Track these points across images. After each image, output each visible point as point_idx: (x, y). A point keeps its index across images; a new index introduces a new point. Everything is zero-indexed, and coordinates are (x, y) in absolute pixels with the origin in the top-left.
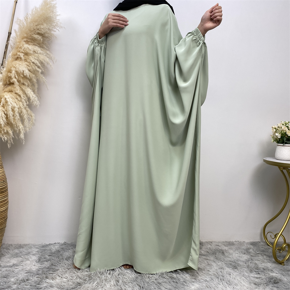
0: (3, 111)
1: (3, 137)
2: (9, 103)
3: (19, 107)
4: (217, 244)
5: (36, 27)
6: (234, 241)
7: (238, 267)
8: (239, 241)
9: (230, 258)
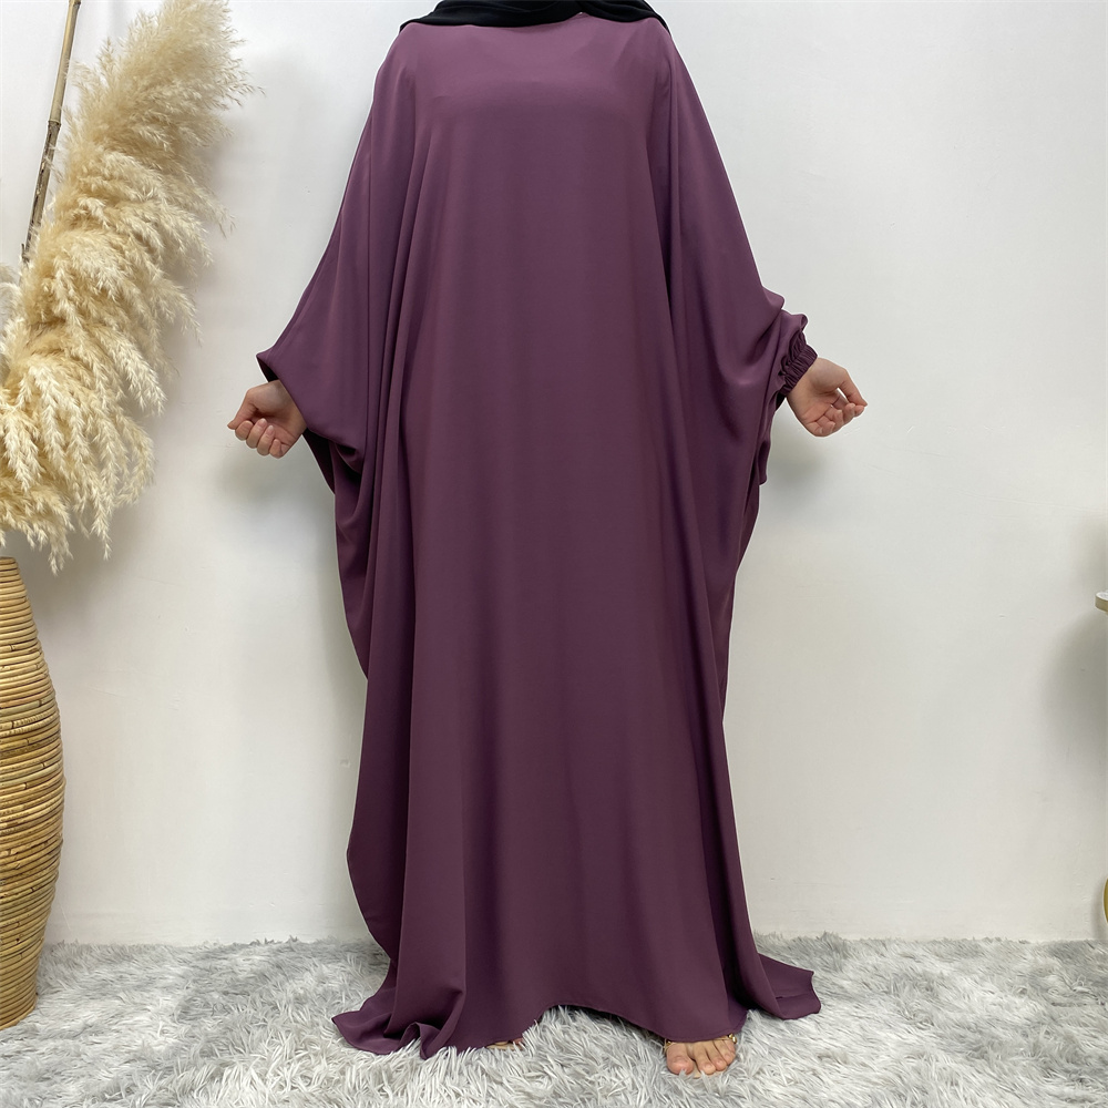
0: (27, 428)
1: (30, 532)
2: (47, 397)
3: (86, 410)
4: (907, 950)
5: (144, 94)
6: (980, 937)
7: (990, 1051)
8: (1003, 939)
9: (960, 1010)
